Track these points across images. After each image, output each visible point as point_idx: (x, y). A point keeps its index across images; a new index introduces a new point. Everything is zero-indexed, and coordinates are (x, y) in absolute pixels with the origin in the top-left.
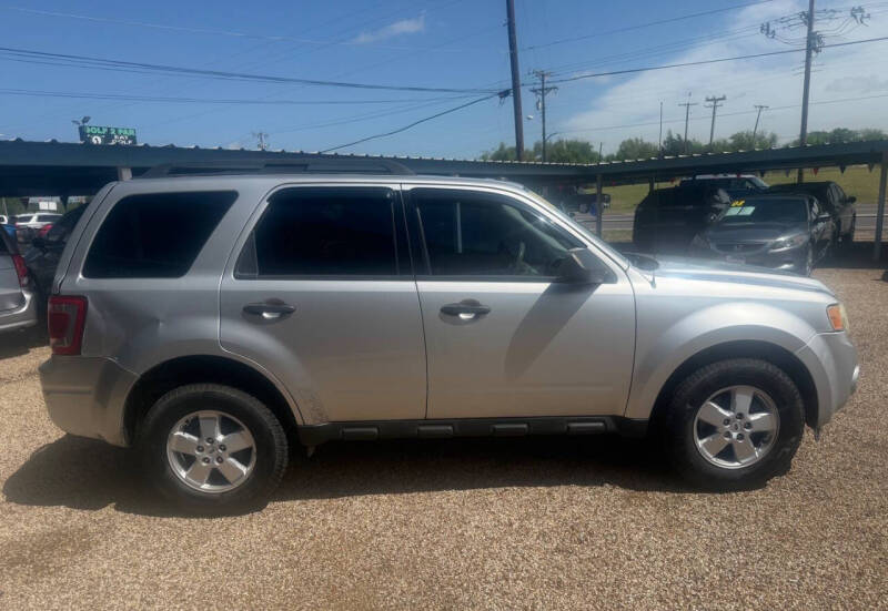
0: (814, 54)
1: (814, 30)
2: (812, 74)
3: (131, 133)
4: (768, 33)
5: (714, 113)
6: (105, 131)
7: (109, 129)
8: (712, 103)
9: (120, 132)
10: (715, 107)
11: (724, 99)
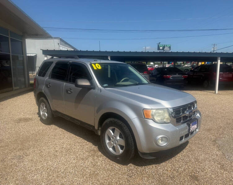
3: (170, 46)
6: (163, 45)
7: (164, 45)
9: (167, 46)
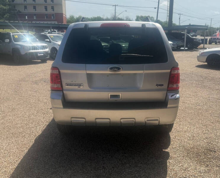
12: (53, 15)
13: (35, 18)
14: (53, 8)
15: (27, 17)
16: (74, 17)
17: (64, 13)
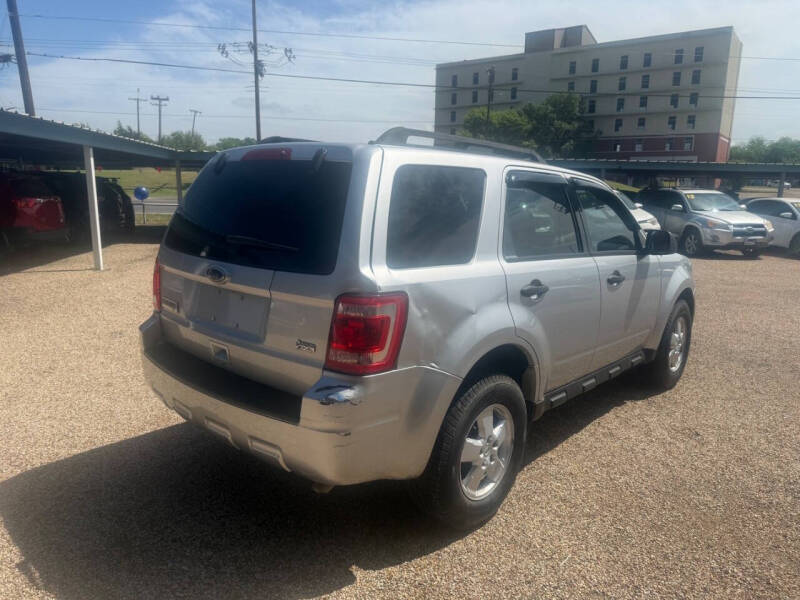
0: (260, 78)
1: (259, 59)
2: (260, 94)
4: (223, 53)
5: (160, 111)
8: (157, 102)
10: (160, 106)
11: (167, 99)
12: (689, 140)
13: (639, 148)
14: (691, 120)
15: (618, 146)
16: (765, 143)
17: (723, 130)
